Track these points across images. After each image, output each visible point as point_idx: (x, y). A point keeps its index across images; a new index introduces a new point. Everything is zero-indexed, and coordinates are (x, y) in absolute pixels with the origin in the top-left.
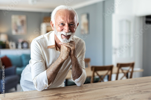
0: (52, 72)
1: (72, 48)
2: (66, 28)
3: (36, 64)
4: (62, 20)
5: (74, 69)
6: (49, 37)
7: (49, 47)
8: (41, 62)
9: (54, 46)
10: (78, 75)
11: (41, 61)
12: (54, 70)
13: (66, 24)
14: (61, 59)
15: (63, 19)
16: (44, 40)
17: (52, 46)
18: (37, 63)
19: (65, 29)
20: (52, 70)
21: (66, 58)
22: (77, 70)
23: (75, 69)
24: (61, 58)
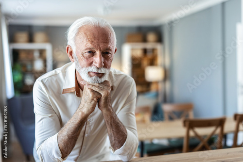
0: (67, 137)
1: (103, 94)
2: (97, 59)
3: (41, 121)
4: (89, 45)
5: (110, 131)
6: (65, 72)
7: (65, 91)
8: (50, 117)
9: (74, 90)
10: (119, 142)
11: (50, 115)
12: (70, 133)
13: (98, 53)
14: (80, 113)
15: (92, 42)
16: (55, 79)
17: (71, 89)
18: (43, 120)
19: (96, 62)
20: (66, 133)
21: (90, 110)
22: (115, 133)
23: (112, 131)
24: (81, 111)
